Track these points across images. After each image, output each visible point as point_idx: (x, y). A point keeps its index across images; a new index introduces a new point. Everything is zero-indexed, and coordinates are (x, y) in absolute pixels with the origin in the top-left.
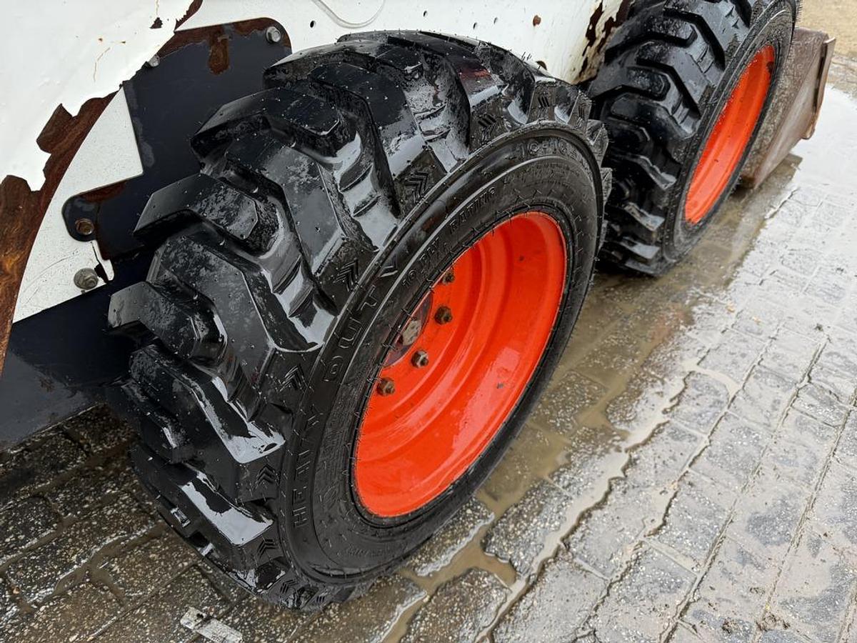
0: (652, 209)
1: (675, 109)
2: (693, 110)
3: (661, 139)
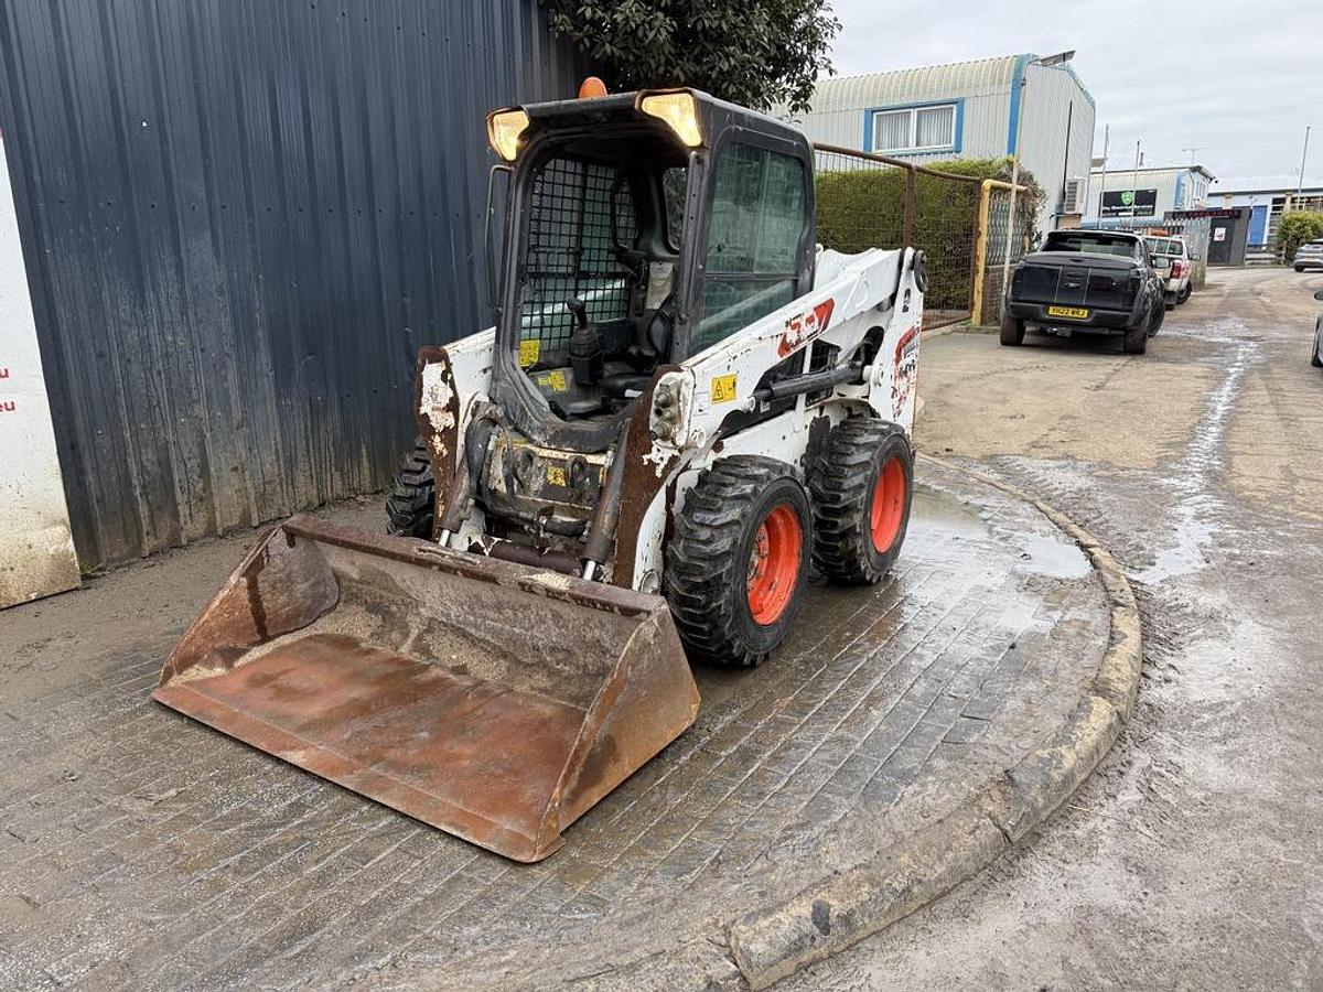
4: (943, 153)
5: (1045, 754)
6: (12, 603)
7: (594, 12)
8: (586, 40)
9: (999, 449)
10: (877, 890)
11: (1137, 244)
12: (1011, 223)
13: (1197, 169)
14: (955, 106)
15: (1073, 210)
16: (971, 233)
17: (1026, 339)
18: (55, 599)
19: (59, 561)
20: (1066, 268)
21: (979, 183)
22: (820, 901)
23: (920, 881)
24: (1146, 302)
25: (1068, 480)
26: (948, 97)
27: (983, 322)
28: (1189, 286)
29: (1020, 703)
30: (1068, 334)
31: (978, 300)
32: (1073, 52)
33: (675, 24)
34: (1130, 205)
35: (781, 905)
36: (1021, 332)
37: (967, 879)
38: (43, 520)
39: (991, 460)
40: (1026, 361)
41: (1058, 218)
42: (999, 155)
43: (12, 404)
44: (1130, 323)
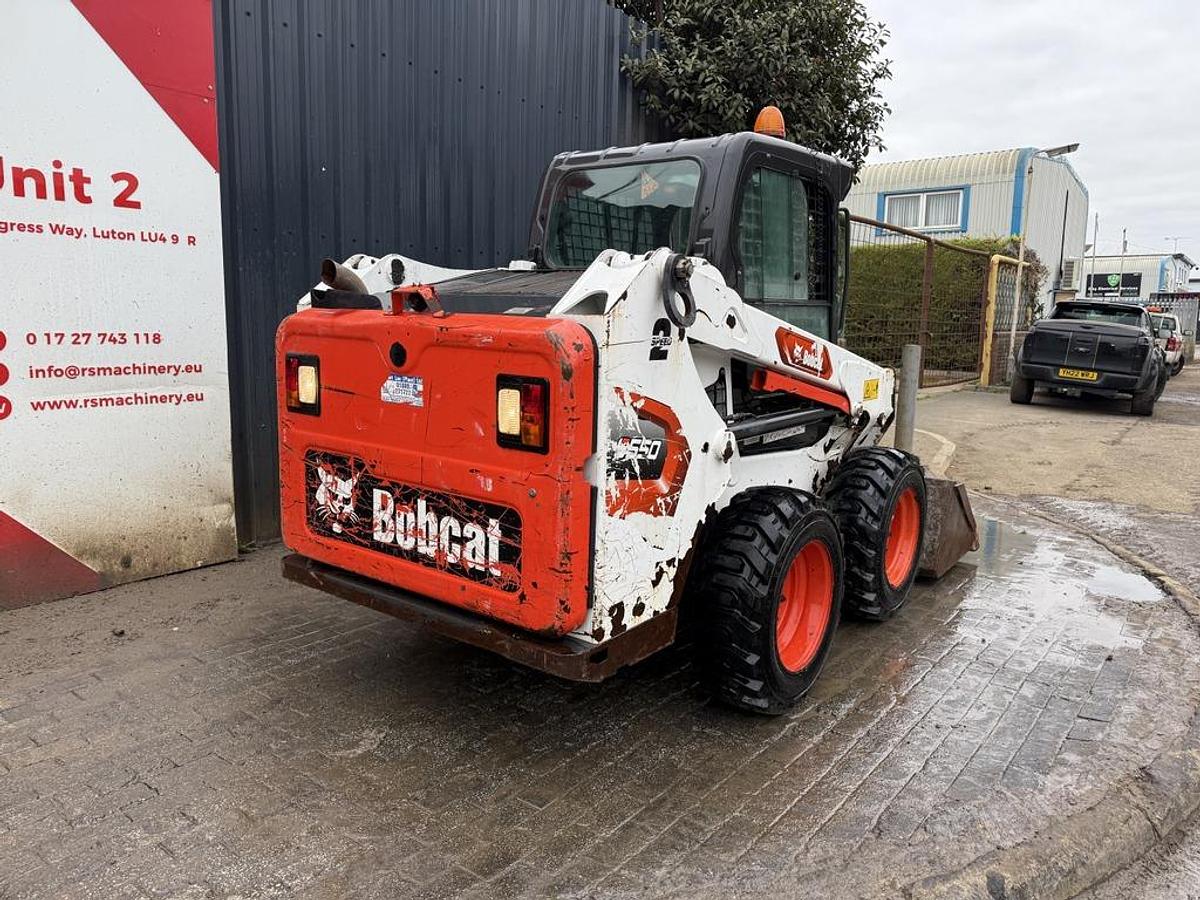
0: (868, 570)
1: (866, 518)
2: (876, 518)
3: (863, 535)
4: (951, 232)
5: (1177, 754)
6: (182, 569)
7: (681, 93)
8: (671, 117)
9: (1036, 489)
10: (1045, 867)
11: (1143, 315)
12: (1017, 294)
13: (1179, 257)
14: (961, 192)
15: (1070, 286)
16: (979, 303)
17: (1034, 399)
18: (216, 568)
19: (222, 533)
20: (1075, 334)
21: (988, 257)
22: (993, 873)
23: (1083, 864)
24: (1153, 368)
25: (1112, 520)
26: (956, 183)
27: (991, 382)
28: (1182, 359)
29: (1134, 709)
30: (1078, 394)
31: (986, 362)
32: (1077, 145)
33: (752, 104)
34: (1117, 285)
35: (955, 874)
36: (1030, 392)
37: (1123, 868)
38: (213, 497)
39: (1031, 498)
40: (1041, 416)
41: (1055, 293)
42: (1004, 234)
43: (202, 395)
44: (1138, 386)
